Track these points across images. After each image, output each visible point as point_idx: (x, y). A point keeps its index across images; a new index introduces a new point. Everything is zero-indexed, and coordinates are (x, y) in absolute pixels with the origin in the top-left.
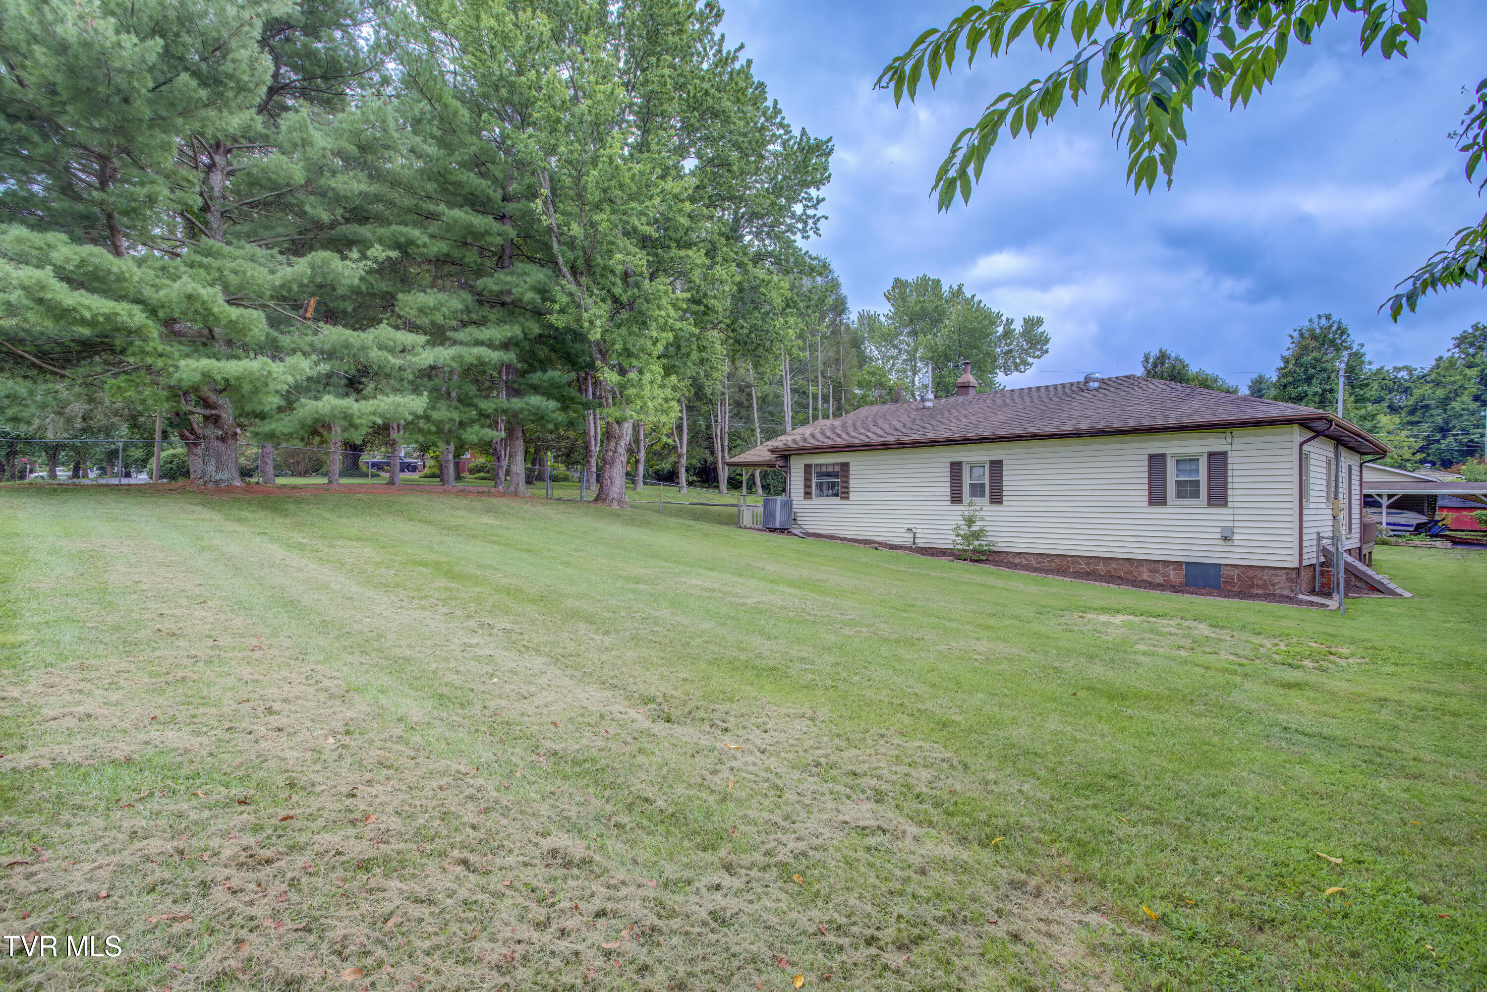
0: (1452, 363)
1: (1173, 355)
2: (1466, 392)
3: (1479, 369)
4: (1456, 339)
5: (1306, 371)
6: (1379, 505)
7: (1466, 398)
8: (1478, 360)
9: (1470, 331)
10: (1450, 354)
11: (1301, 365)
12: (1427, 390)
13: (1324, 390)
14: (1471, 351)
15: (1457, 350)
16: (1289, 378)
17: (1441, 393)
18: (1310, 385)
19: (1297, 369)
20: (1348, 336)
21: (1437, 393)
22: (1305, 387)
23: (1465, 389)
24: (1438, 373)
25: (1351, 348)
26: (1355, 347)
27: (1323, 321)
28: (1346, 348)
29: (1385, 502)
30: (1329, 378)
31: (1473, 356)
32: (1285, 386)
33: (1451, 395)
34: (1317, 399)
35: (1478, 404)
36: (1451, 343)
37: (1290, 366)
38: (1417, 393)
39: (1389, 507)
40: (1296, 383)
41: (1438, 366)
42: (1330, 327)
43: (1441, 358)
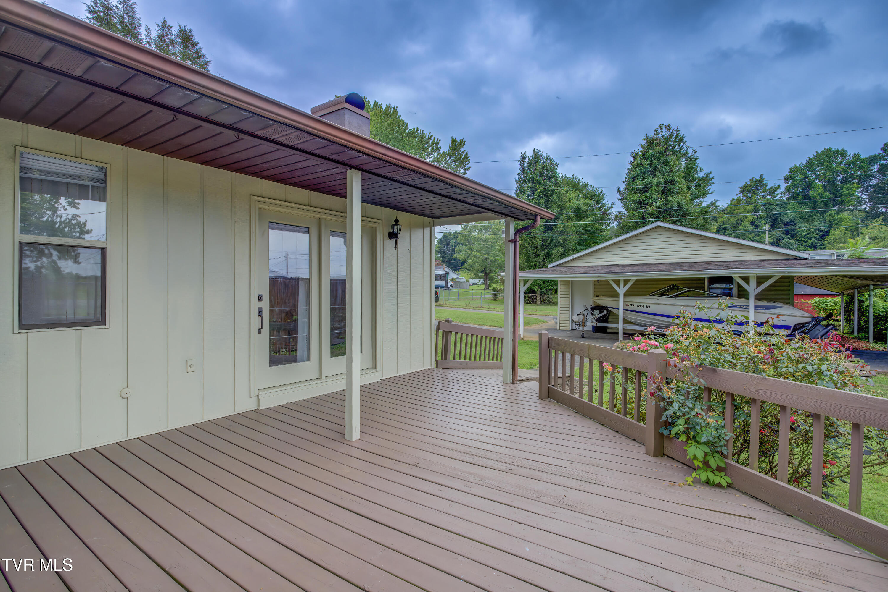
0: (739, 201)
1: (544, 155)
2: (747, 220)
3: (753, 205)
4: (741, 188)
5: (651, 164)
6: (743, 294)
7: (747, 223)
8: (752, 200)
9: (749, 183)
10: (738, 196)
11: (647, 159)
12: (726, 217)
13: (666, 182)
14: (749, 195)
15: (741, 195)
16: (637, 171)
17: (733, 220)
18: (654, 176)
19: (644, 162)
20: (685, 143)
21: (731, 220)
22: (650, 179)
23: (746, 218)
24: (731, 208)
25: (687, 153)
26: (690, 152)
27: (664, 130)
28: (683, 155)
29: (752, 289)
30: (671, 170)
31: (750, 198)
32: (634, 179)
33: (739, 222)
34: (660, 189)
35: (754, 227)
36: (738, 191)
37: (638, 159)
38: (720, 220)
39: (758, 297)
40: (643, 175)
41: (731, 204)
42: (671, 136)
43: (733, 200)
